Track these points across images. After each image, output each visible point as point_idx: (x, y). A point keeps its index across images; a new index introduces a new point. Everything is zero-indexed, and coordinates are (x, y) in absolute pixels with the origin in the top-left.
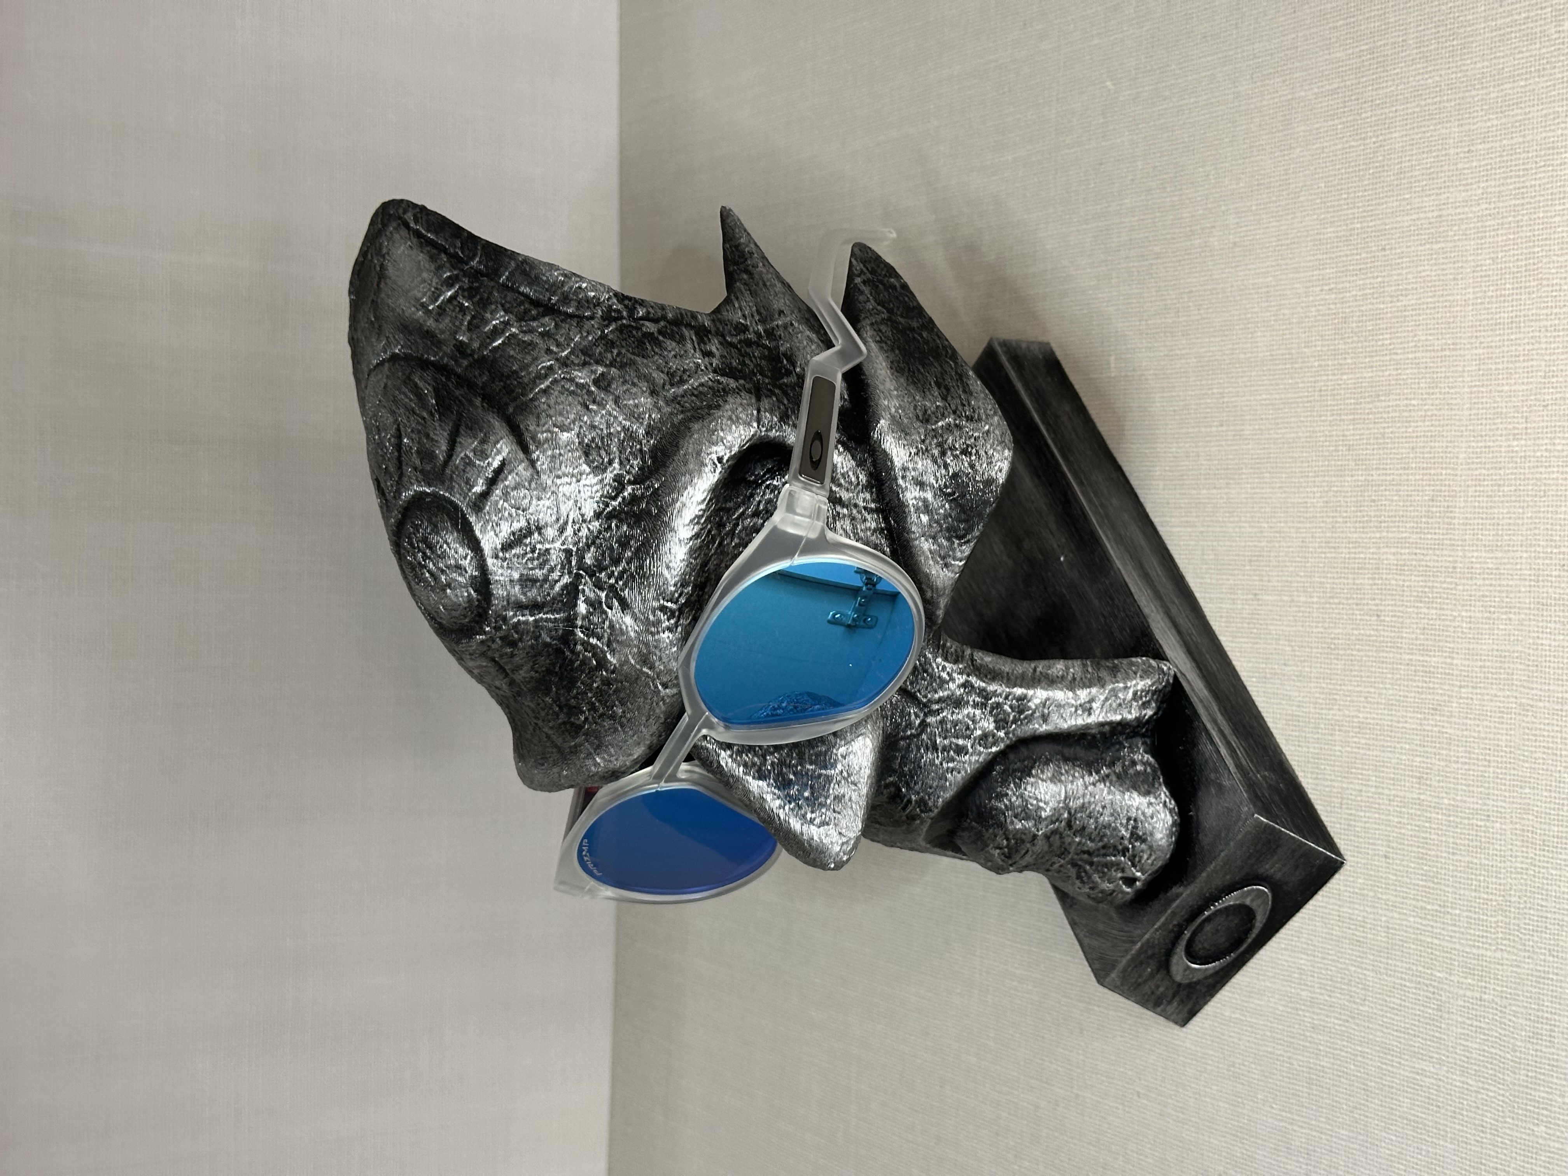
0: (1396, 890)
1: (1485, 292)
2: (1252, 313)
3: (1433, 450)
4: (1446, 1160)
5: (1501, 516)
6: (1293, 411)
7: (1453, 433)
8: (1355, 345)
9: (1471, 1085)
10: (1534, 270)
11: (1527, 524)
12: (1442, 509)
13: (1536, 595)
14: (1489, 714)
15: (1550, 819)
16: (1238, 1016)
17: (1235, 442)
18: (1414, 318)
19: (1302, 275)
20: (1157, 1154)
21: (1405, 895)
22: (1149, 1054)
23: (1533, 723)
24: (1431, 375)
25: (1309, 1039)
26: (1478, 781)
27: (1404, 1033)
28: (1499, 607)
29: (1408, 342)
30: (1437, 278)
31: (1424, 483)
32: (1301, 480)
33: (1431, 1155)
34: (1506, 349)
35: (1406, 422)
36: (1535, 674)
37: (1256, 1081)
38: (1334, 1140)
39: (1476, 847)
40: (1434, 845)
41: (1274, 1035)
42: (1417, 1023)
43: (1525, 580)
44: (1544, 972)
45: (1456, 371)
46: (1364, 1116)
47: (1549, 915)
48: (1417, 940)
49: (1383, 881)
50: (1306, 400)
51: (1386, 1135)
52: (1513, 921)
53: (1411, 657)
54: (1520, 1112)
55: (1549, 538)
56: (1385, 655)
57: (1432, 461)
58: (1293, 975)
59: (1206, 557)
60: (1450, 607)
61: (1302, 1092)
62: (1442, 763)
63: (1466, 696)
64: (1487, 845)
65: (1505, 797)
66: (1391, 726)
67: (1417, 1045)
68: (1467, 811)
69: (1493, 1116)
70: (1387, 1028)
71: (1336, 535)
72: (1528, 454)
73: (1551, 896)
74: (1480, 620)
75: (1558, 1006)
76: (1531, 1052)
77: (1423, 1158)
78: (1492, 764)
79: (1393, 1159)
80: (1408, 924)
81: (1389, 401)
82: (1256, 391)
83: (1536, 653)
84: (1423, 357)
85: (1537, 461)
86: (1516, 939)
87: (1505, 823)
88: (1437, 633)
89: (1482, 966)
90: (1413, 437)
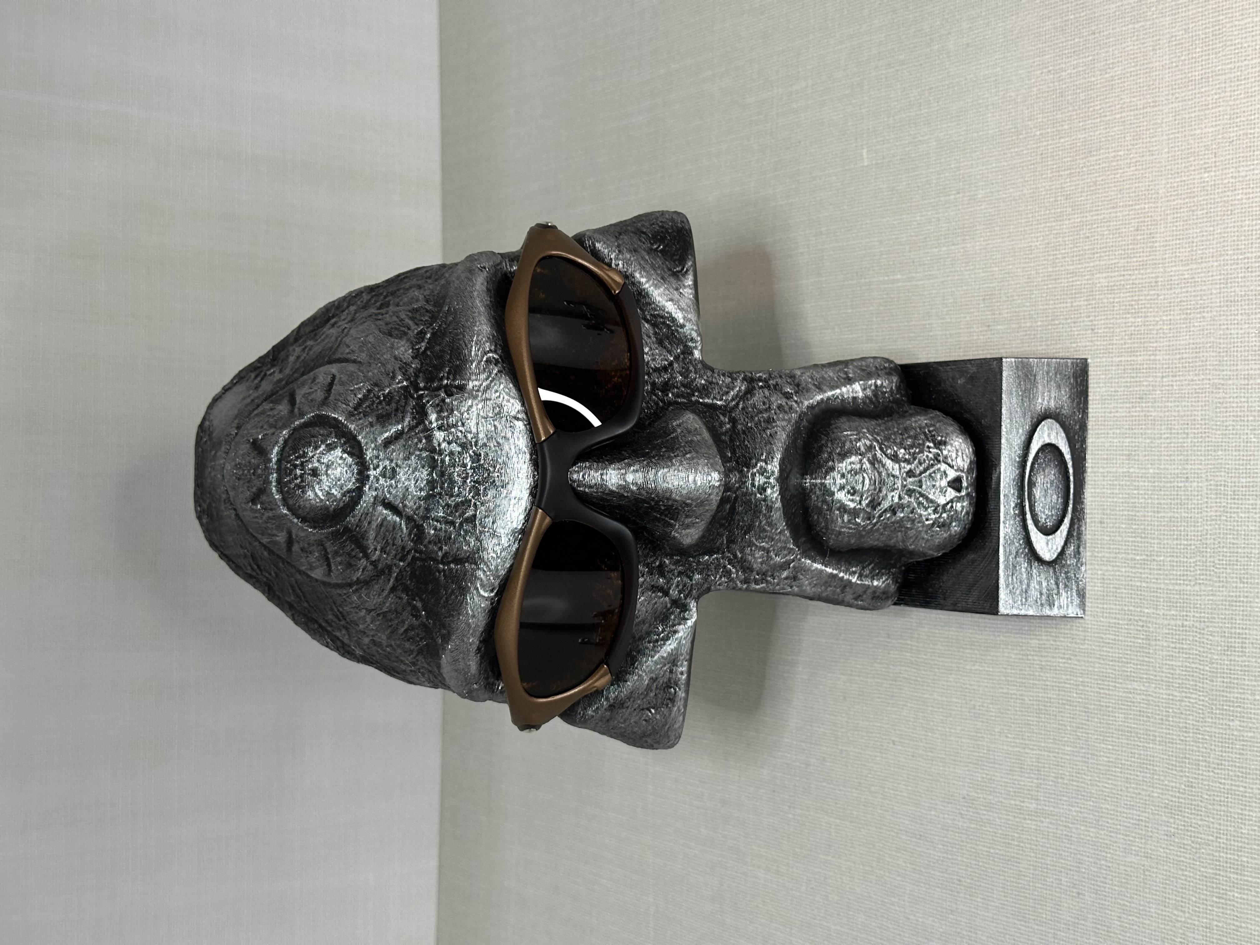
0: (1110, 548)
1: (1179, 57)
2: (983, 99)
3: (1137, 190)
4: (1155, 759)
5: (1195, 235)
6: (1019, 173)
7: (1154, 174)
8: (1070, 113)
9: (1176, 696)
10: (1219, 34)
11: (1217, 238)
12: (1145, 236)
13: (1225, 294)
14: (1187, 396)
15: (1239, 473)
16: (977, 667)
17: (969, 206)
18: (1120, 85)
19: (1025, 62)
20: (909, 788)
21: (1117, 551)
22: (902, 709)
23: (1224, 398)
24: (1135, 129)
25: (1038, 678)
26: (1178, 451)
27: (1118, 662)
28: (1194, 308)
29: (1115, 105)
30: (1139, 51)
31: (1130, 217)
32: (1026, 228)
33: (1142, 757)
34: (1197, 100)
35: (1114, 170)
36: (1225, 359)
37: (993, 718)
38: (1060, 755)
39: (1177, 504)
40: (1141, 507)
41: (1010, 679)
42: (1129, 652)
43: (1216, 284)
44: (1236, 596)
45: (1156, 124)
46: (1085, 733)
47: (1240, 550)
48: (1128, 585)
49: (1099, 542)
50: (1030, 163)
51: (1104, 746)
52: (1209, 560)
53: (1120, 359)
54: (1218, 712)
55: (1236, 247)
56: (1098, 360)
57: (1137, 198)
58: (1023, 628)
59: (945, 301)
60: (1153, 314)
61: (1033, 721)
62: (1148, 441)
63: (1167, 384)
64: (1186, 502)
65: (1201, 460)
66: (1105, 417)
67: (1129, 670)
68: (1169, 476)
69: (1194, 718)
70: (1104, 660)
71: (1057, 269)
72: (1217, 182)
73: (1241, 535)
74: (1179, 322)
75: (1248, 622)
76: (1226, 662)
77: (1136, 760)
78: (1189, 436)
79: (1110, 764)
80: (1121, 574)
81: (1100, 155)
82: (988, 161)
83: (1225, 341)
84: (1128, 116)
85: (1225, 187)
86: (1212, 573)
87: (1201, 482)
88: (1142, 336)
89: (1183, 599)
90: (1120, 181)
